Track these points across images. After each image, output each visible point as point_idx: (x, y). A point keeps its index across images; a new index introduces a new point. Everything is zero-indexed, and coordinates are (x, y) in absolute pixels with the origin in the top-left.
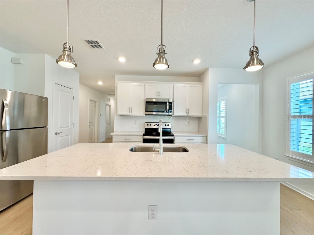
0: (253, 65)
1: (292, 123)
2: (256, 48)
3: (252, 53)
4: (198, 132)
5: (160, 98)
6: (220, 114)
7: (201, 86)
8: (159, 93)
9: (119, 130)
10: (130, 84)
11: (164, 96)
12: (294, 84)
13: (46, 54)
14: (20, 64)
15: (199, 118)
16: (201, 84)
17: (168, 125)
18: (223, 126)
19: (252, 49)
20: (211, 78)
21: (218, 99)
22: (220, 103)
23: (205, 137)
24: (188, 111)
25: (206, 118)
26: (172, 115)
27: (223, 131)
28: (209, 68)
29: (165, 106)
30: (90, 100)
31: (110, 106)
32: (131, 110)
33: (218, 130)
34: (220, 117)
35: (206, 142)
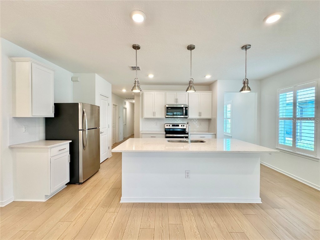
0: (245, 90)
1: (280, 123)
2: (247, 80)
3: (244, 83)
4: (209, 131)
5: (178, 104)
6: (226, 116)
7: (211, 93)
8: (176, 100)
9: (143, 130)
10: (153, 93)
11: (181, 103)
12: (283, 94)
13: (96, 74)
14: (78, 81)
15: (209, 120)
16: (211, 92)
17: (184, 126)
18: (229, 126)
19: (245, 80)
20: (219, 88)
21: (225, 103)
22: (226, 106)
23: (214, 135)
24: (200, 114)
25: (215, 119)
26: (187, 118)
27: (229, 131)
28: (217, 80)
29: (181, 110)
30: (113, 105)
31: (126, 109)
32: (154, 114)
33: (224, 130)
34: (226, 118)
35: (216, 137)
